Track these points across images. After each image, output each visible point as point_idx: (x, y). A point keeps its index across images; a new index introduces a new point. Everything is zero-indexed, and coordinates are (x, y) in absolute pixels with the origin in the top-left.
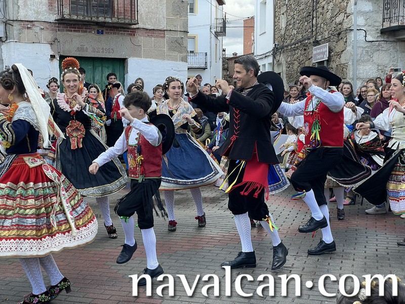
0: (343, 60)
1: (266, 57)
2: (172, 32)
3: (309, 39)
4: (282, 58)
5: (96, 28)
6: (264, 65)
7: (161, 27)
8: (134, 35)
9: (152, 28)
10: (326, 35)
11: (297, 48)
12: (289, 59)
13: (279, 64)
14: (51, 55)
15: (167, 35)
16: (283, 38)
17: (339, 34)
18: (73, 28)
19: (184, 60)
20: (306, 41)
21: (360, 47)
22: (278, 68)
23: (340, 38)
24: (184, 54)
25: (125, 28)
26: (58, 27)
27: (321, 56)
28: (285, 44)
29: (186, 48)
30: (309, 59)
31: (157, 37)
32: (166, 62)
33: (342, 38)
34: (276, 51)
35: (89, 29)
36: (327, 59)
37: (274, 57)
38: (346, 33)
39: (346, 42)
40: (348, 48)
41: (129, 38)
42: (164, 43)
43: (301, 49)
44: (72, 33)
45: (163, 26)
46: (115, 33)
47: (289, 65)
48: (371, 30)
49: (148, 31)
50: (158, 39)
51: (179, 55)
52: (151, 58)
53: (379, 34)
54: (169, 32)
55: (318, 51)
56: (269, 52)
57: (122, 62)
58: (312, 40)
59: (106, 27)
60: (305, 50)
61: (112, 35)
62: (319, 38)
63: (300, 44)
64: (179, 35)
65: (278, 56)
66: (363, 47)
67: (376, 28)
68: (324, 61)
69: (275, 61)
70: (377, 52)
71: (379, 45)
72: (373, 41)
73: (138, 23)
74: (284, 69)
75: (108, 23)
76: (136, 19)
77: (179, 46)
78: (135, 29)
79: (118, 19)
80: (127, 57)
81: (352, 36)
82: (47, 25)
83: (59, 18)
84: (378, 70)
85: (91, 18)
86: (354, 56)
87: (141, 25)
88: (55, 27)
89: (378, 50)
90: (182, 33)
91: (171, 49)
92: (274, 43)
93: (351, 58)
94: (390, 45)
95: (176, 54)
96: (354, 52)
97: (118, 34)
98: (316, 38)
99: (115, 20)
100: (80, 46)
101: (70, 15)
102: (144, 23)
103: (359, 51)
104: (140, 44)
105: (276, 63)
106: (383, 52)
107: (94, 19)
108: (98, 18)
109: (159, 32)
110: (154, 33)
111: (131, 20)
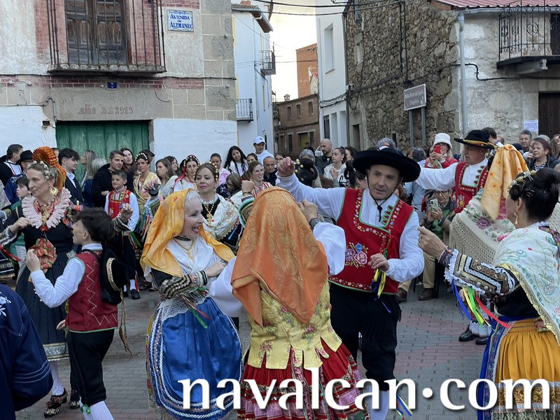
0: (447, 107)
1: (337, 103)
2: (213, 81)
3: (398, 78)
4: (360, 105)
5: (107, 80)
6: (335, 115)
7: (198, 74)
8: (160, 87)
9: (185, 76)
10: (422, 72)
11: (381, 91)
12: (370, 106)
13: (357, 113)
15: (207, 84)
16: (360, 76)
17: (440, 71)
18: (73, 81)
19: (232, 117)
20: (394, 82)
21: (470, 88)
22: (355, 118)
23: (441, 76)
24: (231, 110)
25: (146, 78)
26: (52, 81)
27: (416, 101)
28: (363, 85)
29: (233, 101)
30: (399, 106)
31: (192, 87)
32: (207, 122)
33: (444, 77)
34: (349, 96)
35: (97, 81)
36: (424, 105)
37: (349, 104)
38: (450, 70)
39: (451, 82)
40: (454, 90)
41: (152, 91)
42: (202, 96)
43: (386, 91)
44: (73, 89)
45: (200, 73)
46: (133, 86)
47: (371, 113)
48: (485, 65)
49: (180, 81)
50: (194, 91)
51: (224, 112)
52: (185, 118)
53: (495, 70)
54: (207, 80)
55: (412, 95)
56: (342, 96)
57: (145, 125)
58: (401, 80)
59: (120, 78)
60: (392, 93)
61: (129, 89)
62: (412, 77)
63: (384, 85)
64: (223, 84)
65: (355, 102)
66: (474, 88)
67: (492, 61)
68: (420, 108)
69: (350, 109)
70: (494, 94)
71: (496, 84)
72: (487, 80)
73: (165, 71)
74: (363, 119)
75: (124, 72)
76: (163, 65)
77: (224, 98)
78: (161, 78)
79: (138, 66)
80: (152, 118)
81: (459, 73)
82: (36, 80)
83: (53, 69)
84: (496, 118)
85: (99, 67)
86: (462, 100)
87: (169, 73)
88: (48, 81)
89: (494, 91)
90: (227, 81)
91: (211, 104)
92: (347, 83)
93: (460, 104)
94: (511, 83)
95: (219, 110)
96: (462, 94)
97: (138, 86)
98: (407, 78)
99: (133, 68)
100: (84, 107)
101: (69, 64)
102: (173, 70)
103: (469, 93)
104: (169, 99)
105: (351, 112)
106: (502, 94)
107: (104, 68)
108: (108, 66)
109: (196, 81)
110: (188, 83)
111: (156, 66)
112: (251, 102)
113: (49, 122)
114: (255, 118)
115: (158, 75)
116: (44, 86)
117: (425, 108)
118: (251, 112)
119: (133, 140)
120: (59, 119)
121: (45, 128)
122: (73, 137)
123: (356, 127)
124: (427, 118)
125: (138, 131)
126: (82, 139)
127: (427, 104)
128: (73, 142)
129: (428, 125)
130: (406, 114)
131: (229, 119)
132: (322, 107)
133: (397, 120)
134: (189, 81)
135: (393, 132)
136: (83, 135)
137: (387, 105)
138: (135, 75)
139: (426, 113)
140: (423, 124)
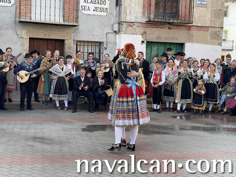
2: (213, 28)
5: (168, 26)
8: (190, 30)
9: (201, 25)
14: (142, 41)
15: (210, 29)
18: (155, 26)
19: (220, 44)
24: (220, 41)
25: (185, 26)
26: (147, 25)
29: (221, 37)
31: (204, 31)
32: (208, 45)
35: (164, 26)
41: (186, 31)
42: (208, 34)
44: (155, 29)
45: (208, 24)
46: (179, 29)
49: (198, 27)
50: (204, 32)
51: (217, 42)
52: (199, 43)
54: (210, 28)
57: (182, 45)
59: (174, 25)
61: (177, 30)
64: (217, 30)
73: (193, 23)
75: (175, 23)
76: (192, 20)
77: (217, 36)
78: (191, 26)
79: (181, 20)
80: (185, 42)
82: (141, 24)
83: (148, 20)
85: (166, 20)
87: (194, 24)
88: (145, 25)
90: (219, 29)
91: (211, 38)
95: (214, 41)
97: (181, 29)
99: (179, 21)
100: (158, 36)
101: (154, 19)
102: (196, 23)
104: (193, 35)
107: (167, 21)
108: (169, 20)
109: (205, 28)
110: (202, 29)
111: (189, 21)
112: (233, 42)
113: (144, 41)
115: (189, 25)
116: (144, 27)
118: (233, 47)
119: (176, 51)
120: (148, 40)
121: (142, 44)
122: (152, 48)
125: (179, 47)
126: (156, 49)
128: (152, 50)
134: (202, 28)
136: (156, 48)
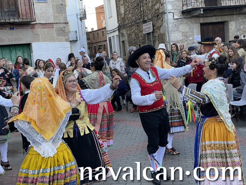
0: (162, 31)
1: (114, 31)
2: (58, 24)
3: (140, 19)
4: (124, 32)
5: (9, 26)
6: (114, 36)
8: (34, 28)
9: (45, 22)
10: (150, 17)
11: (133, 25)
12: (129, 32)
13: (123, 35)
15: (55, 26)
16: (124, 19)
17: (158, 16)
20: (138, 21)
21: (171, 23)
22: (123, 38)
23: (158, 18)
24: (67, 37)
25: (28, 24)
27: (148, 29)
28: (125, 23)
29: (67, 33)
30: (141, 32)
31: (48, 28)
32: (56, 43)
33: (160, 18)
34: (120, 28)
35: (5, 27)
36: (152, 31)
37: (119, 32)
38: (162, 15)
39: (162, 20)
40: (164, 24)
41: (30, 30)
42: (53, 31)
43: (135, 25)
45: (52, 21)
46: (21, 28)
47: (129, 35)
48: (176, 12)
49: (42, 25)
50: (50, 29)
51: (64, 38)
52: (46, 41)
53: (181, 14)
54: (56, 24)
55: (146, 27)
56: (116, 28)
57: (28, 45)
58: (141, 20)
59: (15, 25)
60: (138, 26)
61: (20, 30)
62: (146, 19)
63: (134, 23)
64: (62, 25)
65: (122, 31)
66: (173, 23)
67: (179, 10)
68: (150, 32)
69: (120, 34)
71: (182, 21)
72: (178, 19)
73: (36, 21)
74: (126, 38)
75: (17, 22)
76: (34, 18)
77: (63, 32)
78: (34, 24)
79: (23, 19)
80: (31, 42)
81: (166, 16)
84: (183, 35)
85: (5, 20)
86: (168, 28)
87: (38, 22)
89: (181, 24)
90: (64, 24)
91: (58, 35)
92: (118, 23)
93: (167, 30)
94: (188, 20)
95: (62, 37)
96: (168, 26)
97: (24, 28)
98: (144, 19)
99: (21, 20)
102: (39, 20)
103: (170, 25)
104: (38, 33)
105: (121, 35)
106: (185, 25)
107: (7, 21)
108: (9, 20)
109: (50, 25)
110: (46, 26)
111: (31, 19)
112: (76, 32)
114: (78, 40)
115: (32, 23)
117: (152, 32)
118: (77, 37)
119: (23, 53)
123: (123, 42)
124: (153, 37)
125: (25, 48)
127: (153, 30)
129: (154, 40)
130: (144, 35)
131: (66, 41)
132: (108, 34)
133: (141, 38)
135: (139, 43)
137: (136, 32)
138: (22, 23)
139: (153, 34)
140: (152, 39)
